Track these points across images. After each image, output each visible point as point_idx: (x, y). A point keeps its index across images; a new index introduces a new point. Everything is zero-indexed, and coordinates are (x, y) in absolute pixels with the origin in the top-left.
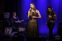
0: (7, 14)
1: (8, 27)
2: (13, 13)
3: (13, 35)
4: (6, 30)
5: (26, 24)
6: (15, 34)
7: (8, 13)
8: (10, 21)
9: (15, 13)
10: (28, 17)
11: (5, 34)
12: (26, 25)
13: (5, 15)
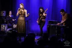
1: (4, 24)
3: (8, 31)
4: (2, 26)
6: (10, 30)
8: (6, 18)
10: (17, 16)
11: (2, 30)
13: (2, 13)
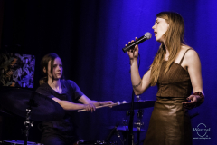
0: (20, 65)
2: (45, 59)
5: (125, 128)
7: (28, 59)
9: (57, 61)
12: (123, 133)
13: (9, 68)
